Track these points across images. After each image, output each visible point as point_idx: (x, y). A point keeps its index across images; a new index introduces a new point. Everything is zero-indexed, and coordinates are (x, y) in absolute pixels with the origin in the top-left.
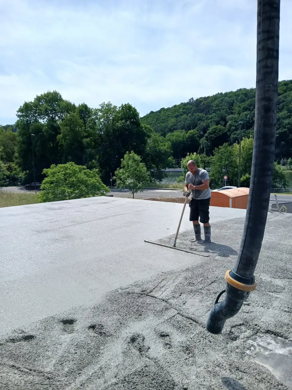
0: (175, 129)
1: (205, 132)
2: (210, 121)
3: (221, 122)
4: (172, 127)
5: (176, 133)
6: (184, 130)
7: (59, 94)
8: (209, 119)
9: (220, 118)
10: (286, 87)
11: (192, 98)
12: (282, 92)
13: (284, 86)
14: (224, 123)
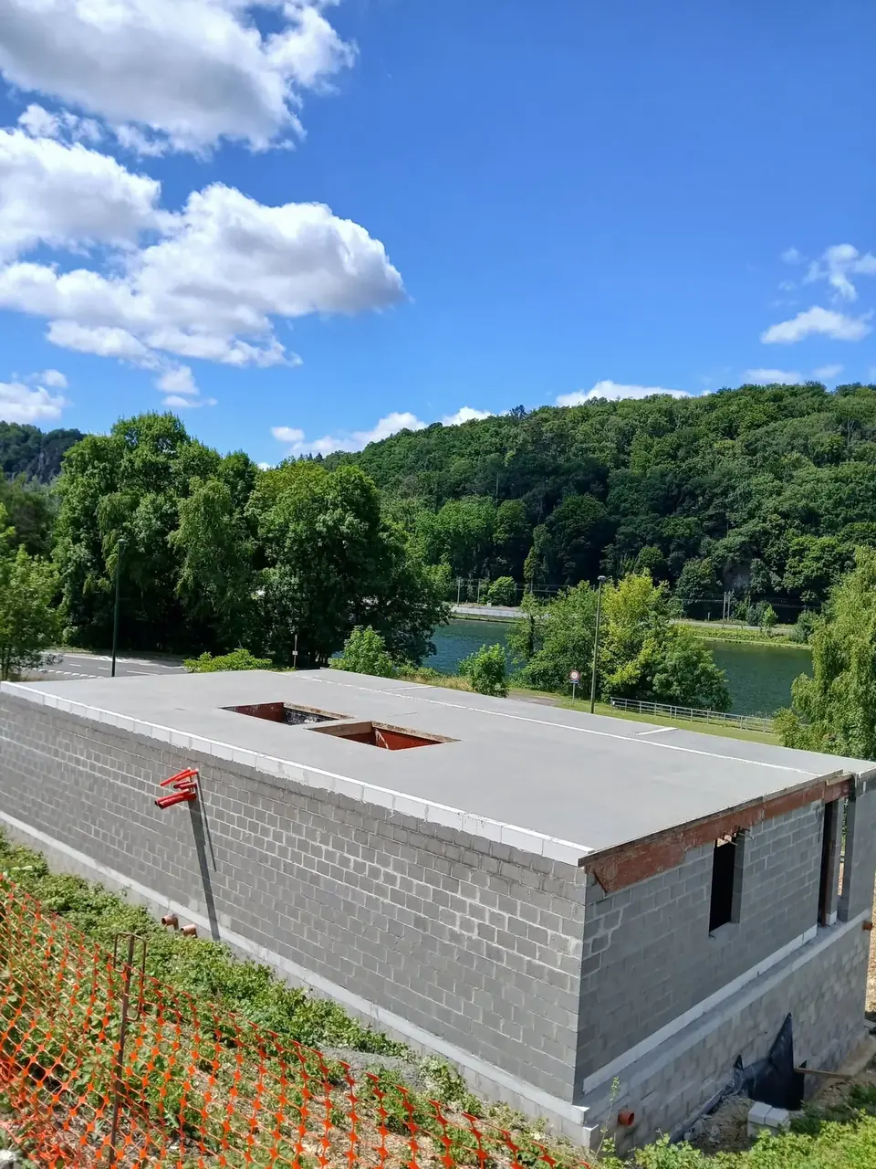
0: (464, 492)
1: (548, 510)
2: (564, 478)
3: (592, 486)
4: (458, 484)
5: (466, 503)
6: (490, 498)
7: (178, 421)
8: (563, 474)
9: (591, 476)
10: (777, 404)
11: (521, 406)
12: (765, 418)
13: (772, 403)
14: (600, 489)
